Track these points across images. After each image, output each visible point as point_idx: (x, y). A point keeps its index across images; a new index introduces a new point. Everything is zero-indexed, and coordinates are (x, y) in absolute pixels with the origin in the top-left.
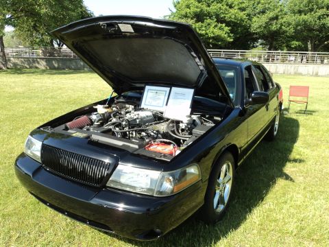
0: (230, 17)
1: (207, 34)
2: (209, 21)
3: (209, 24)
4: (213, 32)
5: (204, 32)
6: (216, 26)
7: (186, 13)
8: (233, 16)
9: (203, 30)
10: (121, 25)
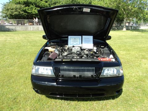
0: (42, 5)
1: (31, 12)
2: (32, 6)
3: (32, 8)
4: (34, 12)
5: (30, 11)
6: (35, 9)
7: (19, 2)
8: (43, 5)
9: (29, 11)
10: (85, 8)
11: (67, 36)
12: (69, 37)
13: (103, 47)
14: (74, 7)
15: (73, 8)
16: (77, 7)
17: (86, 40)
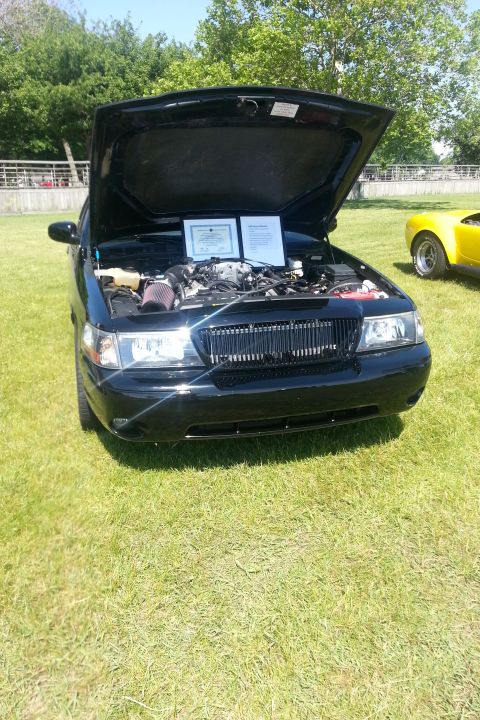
10: (280, 104)
11: (175, 220)
12: (187, 223)
13: (320, 258)
14: (243, 98)
15: (239, 100)
16: (251, 98)
17: (257, 232)
